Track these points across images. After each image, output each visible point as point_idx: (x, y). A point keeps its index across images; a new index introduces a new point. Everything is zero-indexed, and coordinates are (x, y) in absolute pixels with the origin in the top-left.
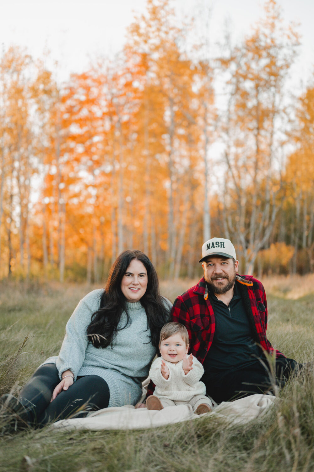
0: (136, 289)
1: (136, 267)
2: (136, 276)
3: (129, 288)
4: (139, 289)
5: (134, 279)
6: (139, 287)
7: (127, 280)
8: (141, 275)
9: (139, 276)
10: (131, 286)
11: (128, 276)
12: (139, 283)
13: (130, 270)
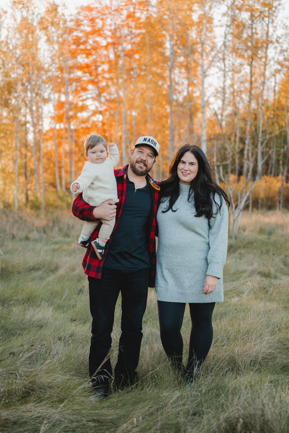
0: (186, 174)
1: (189, 157)
2: (187, 164)
3: (182, 172)
4: (189, 174)
5: (185, 166)
6: (189, 172)
7: (181, 166)
8: (192, 164)
9: (190, 164)
10: (183, 171)
11: (182, 163)
12: (188, 170)
13: (183, 159)
